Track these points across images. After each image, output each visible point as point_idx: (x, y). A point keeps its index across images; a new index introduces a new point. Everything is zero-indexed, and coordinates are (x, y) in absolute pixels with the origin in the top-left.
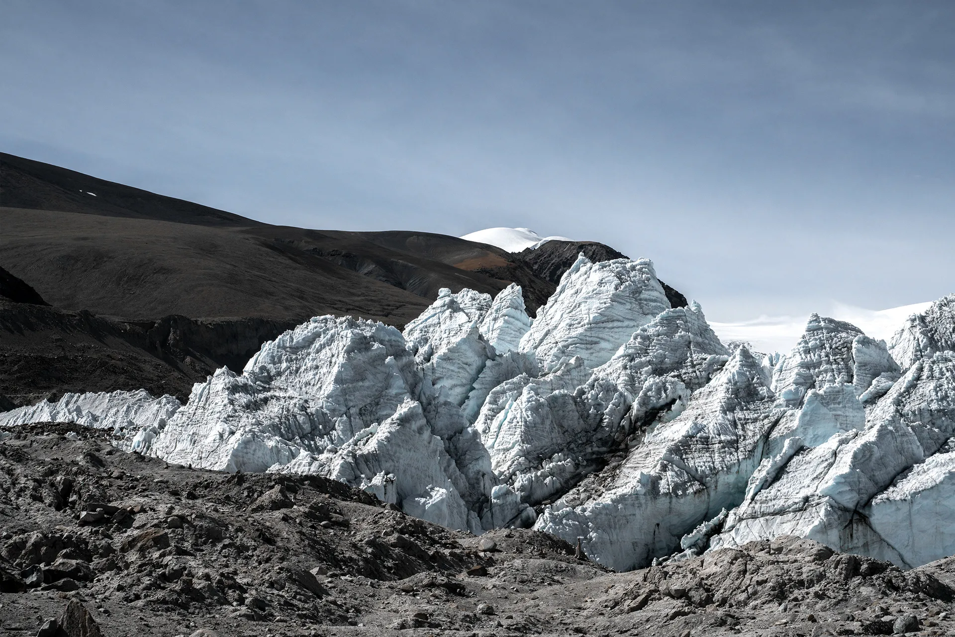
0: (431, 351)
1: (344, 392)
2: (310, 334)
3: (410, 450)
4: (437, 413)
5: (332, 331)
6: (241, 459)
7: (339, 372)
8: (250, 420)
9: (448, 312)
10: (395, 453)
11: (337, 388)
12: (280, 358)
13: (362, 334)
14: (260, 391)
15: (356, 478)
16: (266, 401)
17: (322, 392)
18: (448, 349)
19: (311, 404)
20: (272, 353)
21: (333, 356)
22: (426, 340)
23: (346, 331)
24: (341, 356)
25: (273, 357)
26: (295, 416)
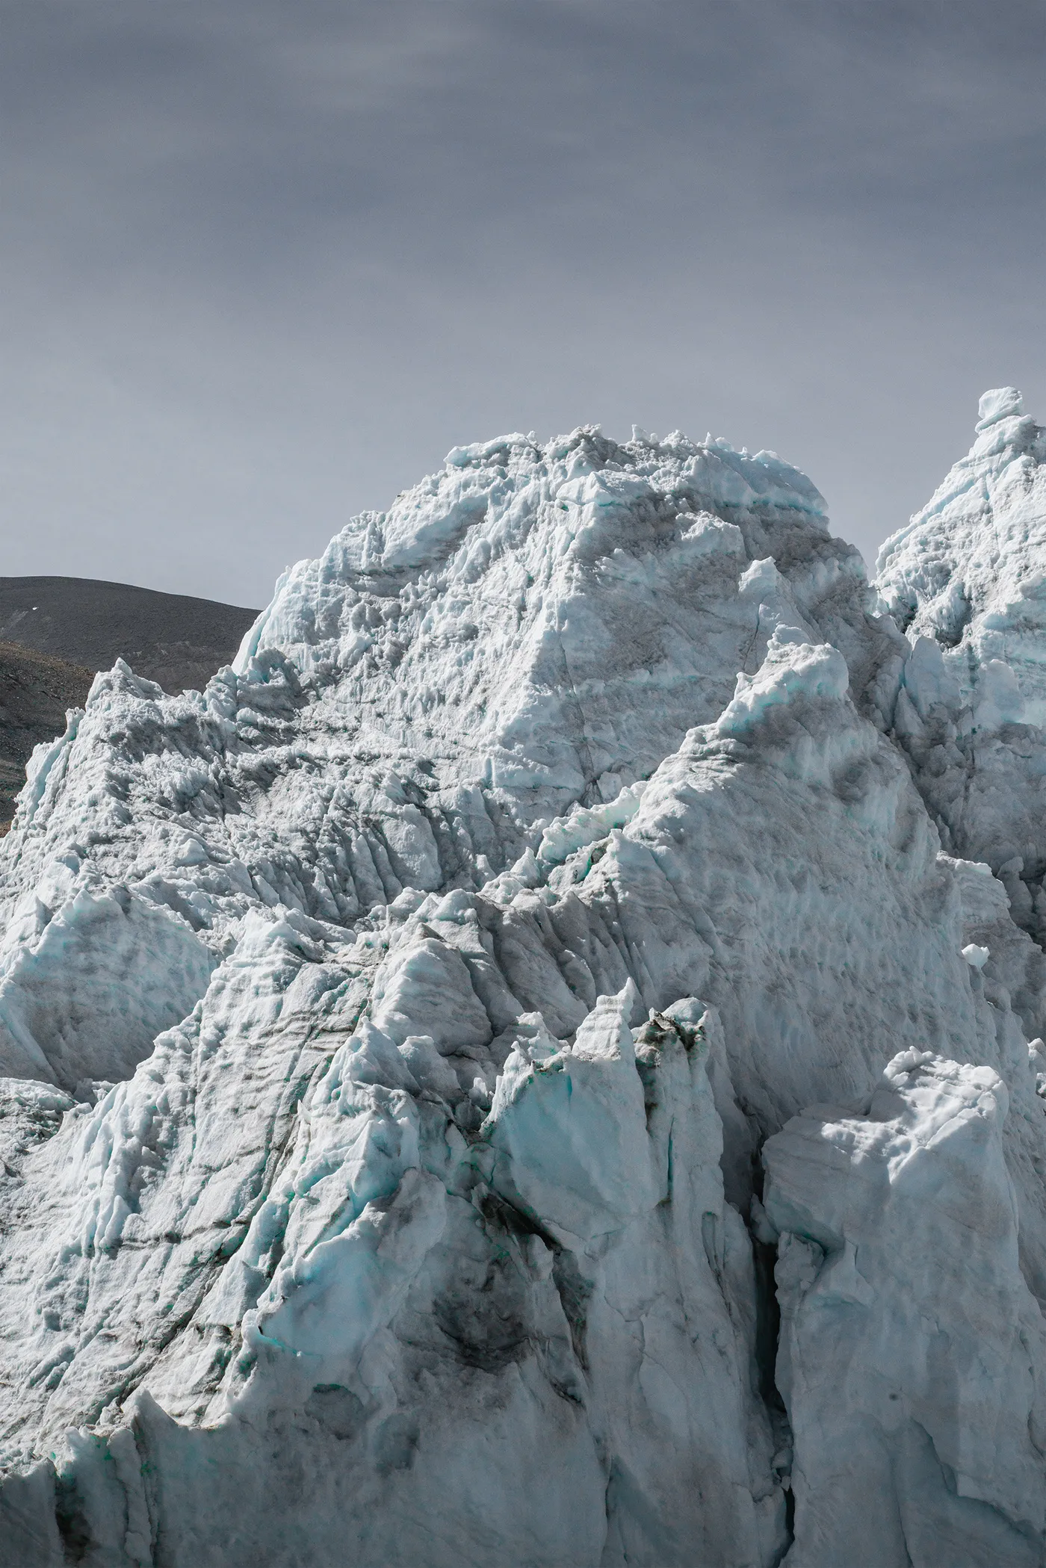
0: (963, 606)
1: (573, 715)
2: (443, 513)
3: (798, 882)
4: (973, 772)
5: (526, 492)
6: (63, 998)
7: (553, 638)
8: (172, 848)
9: (1016, 467)
10: (716, 895)
11: (545, 702)
12: (333, 616)
13: (644, 484)
14: (251, 742)
15: (495, 1031)
16: (265, 777)
17: (488, 721)
18: (1024, 590)
19: (445, 773)
20: (306, 600)
21: (530, 581)
22: (944, 575)
23: (576, 483)
24: (560, 575)
25: (308, 615)
26: (376, 827)
